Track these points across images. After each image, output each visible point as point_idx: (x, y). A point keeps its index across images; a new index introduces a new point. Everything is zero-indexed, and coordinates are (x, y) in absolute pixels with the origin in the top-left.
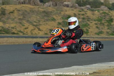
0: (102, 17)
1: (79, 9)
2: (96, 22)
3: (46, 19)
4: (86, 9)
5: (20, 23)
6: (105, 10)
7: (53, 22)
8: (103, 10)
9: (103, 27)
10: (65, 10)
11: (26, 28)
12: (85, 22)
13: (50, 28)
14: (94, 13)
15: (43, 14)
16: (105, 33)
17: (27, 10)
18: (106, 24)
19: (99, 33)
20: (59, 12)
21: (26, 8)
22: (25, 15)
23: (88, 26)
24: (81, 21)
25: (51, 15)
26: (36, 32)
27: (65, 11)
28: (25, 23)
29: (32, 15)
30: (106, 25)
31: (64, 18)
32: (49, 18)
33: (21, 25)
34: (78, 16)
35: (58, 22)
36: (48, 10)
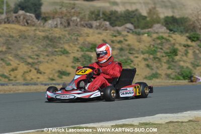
0: (156, 45)
1: (112, 32)
2: (146, 56)
3: (50, 52)
4: (125, 30)
5: (2, 59)
6: (162, 33)
7: (63, 57)
8: (157, 33)
9: (159, 65)
10: (86, 33)
11: (13, 70)
12: (125, 55)
13: (58, 68)
14: (141, 38)
15: (45, 43)
16: (164, 76)
17: (14, 35)
18: (165, 59)
19: (151, 76)
20: (76, 38)
21: (12, 32)
22: (10, 43)
23: (130, 64)
25: (60, 43)
26: (33, 77)
27: (85, 35)
28: (10, 60)
29: (23, 44)
30: (165, 61)
31: (85, 50)
32: (57, 50)
33: (4, 64)
34: (111, 45)
35: (74, 57)
36: (52, 33)
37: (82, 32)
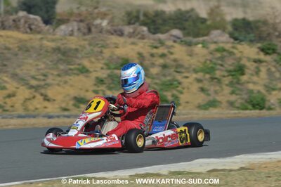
0: (214, 60)
1: (152, 41)
2: (200, 75)
3: (62, 70)
4: (169, 39)
6: (223, 42)
7: (82, 77)
8: (215, 43)
9: (218, 88)
10: (115, 43)
11: (9, 96)
12: (170, 75)
13: (73, 92)
14: (192, 50)
15: (55, 57)
16: (225, 104)
18: (227, 80)
19: (207, 104)
20: (99, 50)
21: (9, 41)
22: (5, 58)
23: (177, 87)
24: (157, 74)
25: (77, 58)
26: (38, 106)
27: (113, 46)
28: (6, 82)
29: (24, 59)
30: (227, 82)
31: (112, 66)
32: (72, 67)
34: (149, 60)
35: (97, 78)
36: (66, 44)
37: (108, 42)
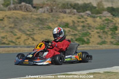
0: (104, 24)
1: (78, 16)
2: (98, 30)
3: (40, 27)
4: (85, 15)
5: (11, 32)
6: (108, 17)
8: (105, 17)
9: (106, 36)
10: (63, 17)
11: (18, 38)
12: (86, 30)
13: (45, 37)
14: (95, 20)
15: (37, 22)
16: (109, 43)
17: (19, 17)
18: (110, 33)
19: (102, 43)
20: (56, 19)
21: (18, 15)
22: (16, 22)
23: (89, 35)
24: (80, 30)
25: (46, 22)
26: (30, 43)
28: (16, 32)
29: (24, 23)
31: (62, 26)
32: (44, 26)
33: (12, 35)
34: (77, 24)
36: (42, 16)
37: (60, 16)
